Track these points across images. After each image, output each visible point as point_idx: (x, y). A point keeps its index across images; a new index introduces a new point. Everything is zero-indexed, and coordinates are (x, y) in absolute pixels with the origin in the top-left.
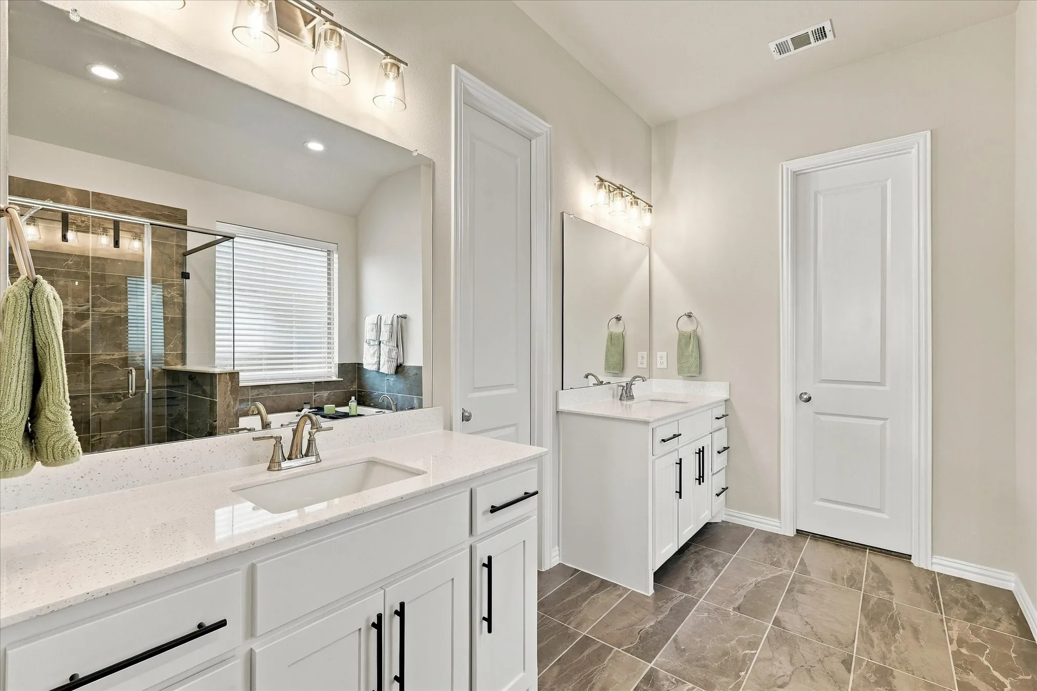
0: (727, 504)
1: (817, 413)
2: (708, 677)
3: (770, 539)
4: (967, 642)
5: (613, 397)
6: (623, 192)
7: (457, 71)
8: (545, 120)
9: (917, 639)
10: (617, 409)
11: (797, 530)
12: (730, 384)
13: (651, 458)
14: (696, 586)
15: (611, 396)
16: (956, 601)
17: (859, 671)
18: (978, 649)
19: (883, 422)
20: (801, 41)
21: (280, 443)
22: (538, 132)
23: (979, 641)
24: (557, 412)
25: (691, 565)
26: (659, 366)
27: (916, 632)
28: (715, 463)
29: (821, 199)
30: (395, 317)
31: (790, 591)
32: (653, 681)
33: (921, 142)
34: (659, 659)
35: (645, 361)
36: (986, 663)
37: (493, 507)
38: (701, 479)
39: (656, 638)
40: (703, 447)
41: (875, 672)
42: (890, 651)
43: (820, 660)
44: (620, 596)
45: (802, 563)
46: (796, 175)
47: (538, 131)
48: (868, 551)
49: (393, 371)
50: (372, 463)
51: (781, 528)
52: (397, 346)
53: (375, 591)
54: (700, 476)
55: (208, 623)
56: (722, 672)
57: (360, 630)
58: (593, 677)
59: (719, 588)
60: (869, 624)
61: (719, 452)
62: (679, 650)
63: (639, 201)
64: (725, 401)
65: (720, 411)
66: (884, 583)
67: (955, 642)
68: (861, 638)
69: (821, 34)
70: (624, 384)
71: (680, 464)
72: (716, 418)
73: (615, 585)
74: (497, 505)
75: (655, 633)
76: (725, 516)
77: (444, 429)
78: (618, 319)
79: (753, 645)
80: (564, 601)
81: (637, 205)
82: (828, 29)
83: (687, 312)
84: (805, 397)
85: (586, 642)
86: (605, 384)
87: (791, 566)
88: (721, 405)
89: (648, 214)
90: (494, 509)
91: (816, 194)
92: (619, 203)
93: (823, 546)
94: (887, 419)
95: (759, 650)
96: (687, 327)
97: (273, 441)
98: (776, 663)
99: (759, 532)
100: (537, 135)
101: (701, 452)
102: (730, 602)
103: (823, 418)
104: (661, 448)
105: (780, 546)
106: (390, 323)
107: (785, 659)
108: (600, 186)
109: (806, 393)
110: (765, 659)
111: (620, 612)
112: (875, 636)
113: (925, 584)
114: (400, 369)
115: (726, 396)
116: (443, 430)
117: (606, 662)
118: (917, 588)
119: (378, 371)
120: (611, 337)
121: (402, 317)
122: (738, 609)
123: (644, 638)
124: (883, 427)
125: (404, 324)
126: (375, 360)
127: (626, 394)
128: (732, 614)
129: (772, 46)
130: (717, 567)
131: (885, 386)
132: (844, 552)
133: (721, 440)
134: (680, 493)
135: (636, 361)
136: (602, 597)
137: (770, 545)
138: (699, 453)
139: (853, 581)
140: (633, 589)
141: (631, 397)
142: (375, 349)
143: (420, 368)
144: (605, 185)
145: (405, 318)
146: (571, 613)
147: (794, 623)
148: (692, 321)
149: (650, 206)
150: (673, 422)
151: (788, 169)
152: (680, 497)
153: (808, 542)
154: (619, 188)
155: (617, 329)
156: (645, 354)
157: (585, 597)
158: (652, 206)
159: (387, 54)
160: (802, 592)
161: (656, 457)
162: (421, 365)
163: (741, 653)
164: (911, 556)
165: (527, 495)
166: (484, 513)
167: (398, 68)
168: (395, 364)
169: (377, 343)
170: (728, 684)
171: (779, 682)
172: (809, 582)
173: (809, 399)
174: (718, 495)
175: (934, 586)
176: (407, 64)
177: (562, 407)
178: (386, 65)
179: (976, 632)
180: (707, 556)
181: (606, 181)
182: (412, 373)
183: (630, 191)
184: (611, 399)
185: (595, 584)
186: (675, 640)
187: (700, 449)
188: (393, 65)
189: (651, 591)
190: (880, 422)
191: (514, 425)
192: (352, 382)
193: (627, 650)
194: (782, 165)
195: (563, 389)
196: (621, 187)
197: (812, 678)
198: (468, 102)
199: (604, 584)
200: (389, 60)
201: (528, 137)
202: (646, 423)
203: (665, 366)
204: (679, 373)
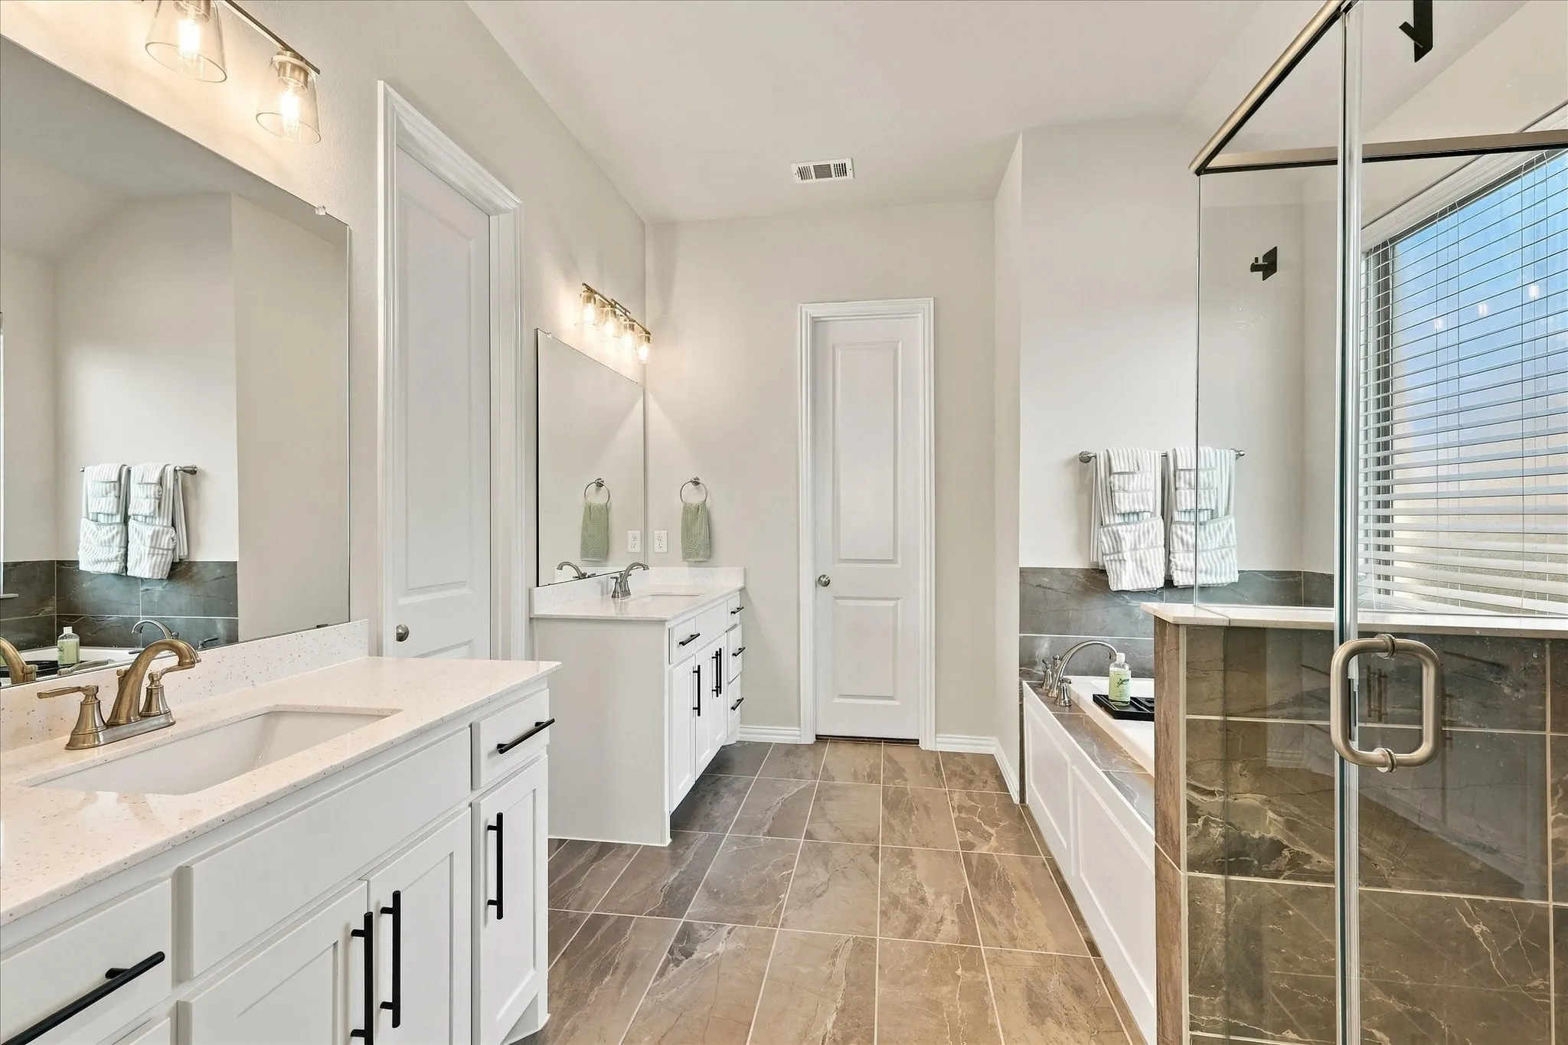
0: (743, 720)
1: (836, 598)
2: (747, 912)
3: (792, 750)
4: (965, 807)
5: (602, 594)
6: (616, 310)
7: (386, 94)
8: (511, 191)
9: (928, 815)
10: (610, 610)
11: (817, 736)
12: (745, 569)
13: (667, 667)
14: (717, 821)
15: (600, 593)
16: (954, 774)
17: (886, 860)
18: (971, 810)
19: (895, 602)
20: (823, 171)
21: (96, 698)
22: (502, 206)
23: (973, 803)
24: (531, 619)
25: (709, 798)
26: (657, 549)
27: (926, 808)
28: (732, 667)
29: (839, 353)
30: (170, 470)
31: (817, 799)
32: (689, 935)
33: (926, 307)
34: (692, 911)
35: (638, 542)
36: (978, 820)
37: (500, 746)
38: (718, 689)
39: (683, 890)
40: (720, 649)
41: (898, 856)
42: (908, 833)
43: (851, 859)
44: (630, 856)
45: (825, 769)
46: (815, 322)
47: (502, 204)
48: (883, 744)
49: (163, 571)
50: (274, 714)
51: (800, 736)
52: (173, 525)
53: (351, 887)
54: (717, 687)
55: (127, 963)
56: (761, 901)
57: (335, 944)
58: (615, 957)
59: (744, 816)
60: (889, 814)
61: (734, 655)
62: (713, 895)
63: (636, 326)
64: (740, 590)
65: (735, 604)
66: (899, 772)
67: (956, 810)
68: (884, 829)
69: (842, 170)
70: (618, 575)
71: (698, 672)
72: (732, 613)
73: (621, 845)
74: (506, 741)
75: (680, 886)
76: (740, 735)
77: (370, 655)
78: (600, 485)
79: (788, 865)
80: (554, 882)
81: (633, 329)
82: (849, 166)
83: (692, 477)
84: (823, 580)
85: (597, 921)
86: (589, 577)
87: (815, 775)
88: (734, 597)
89: (645, 344)
90: (502, 749)
91: (834, 347)
92: (611, 325)
93: (844, 749)
94: (899, 599)
95: (794, 870)
96: (694, 497)
97: (80, 696)
98: (814, 875)
99: (778, 746)
100: (499, 211)
101: (718, 655)
102: (759, 828)
103: (841, 602)
104: (679, 653)
105: (800, 757)
106: (155, 478)
107: (820, 870)
108: (589, 299)
109: (824, 576)
110: (802, 876)
111: (633, 874)
112: (895, 823)
113: (931, 765)
114: (179, 570)
115: (740, 585)
116: (367, 656)
117: (627, 936)
118: (925, 770)
119: (122, 575)
120: (589, 509)
121: (184, 471)
122: (769, 833)
123: (671, 892)
124: (895, 608)
125: (189, 484)
126: (116, 551)
127: (621, 588)
128: (762, 840)
129: (795, 169)
130: (739, 793)
131: (896, 563)
132: (862, 749)
133: (735, 641)
134: (698, 708)
135: (626, 545)
136: (605, 864)
137: (792, 758)
138: (717, 658)
139: (873, 778)
140: (645, 844)
141: (627, 593)
142: (114, 532)
143: (233, 565)
144: (595, 299)
145: (193, 472)
146: (567, 894)
147: (825, 834)
148: (698, 489)
149: (648, 333)
150: (689, 620)
151: (806, 313)
152: (699, 715)
153: (828, 747)
154: (610, 304)
155: (599, 499)
156: (638, 533)
157: (584, 868)
158: (649, 333)
159: (287, 48)
160: (830, 799)
161: (672, 665)
162: (236, 559)
163: (777, 876)
164: (918, 740)
165: (540, 726)
166: (490, 755)
167: (306, 74)
168: (169, 559)
169: (118, 519)
170: (770, 910)
171: (818, 892)
172: (833, 787)
173: (827, 584)
174: (733, 708)
175: (938, 765)
176: (317, 71)
177: (539, 611)
178: (282, 65)
179: (970, 796)
180: (726, 785)
181: (596, 293)
182: (209, 576)
183: (624, 309)
184: (600, 597)
185: (591, 852)
186: (705, 886)
187: (717, 652)
188: (294, 67)
189: (669, 840)
190: (892, 603)
191: (468, 643)
192: (43, 600)
193: (651, 914)
194: (801, 307)
195: (538, 586)
196: (613, 303)
197: (846, 878)
198: (403, 143)
199: (604, 848)
200: (287, 57)
201: (488, 211)
202: (662, 622)
203: (665, 549)
204: (684, 559)
